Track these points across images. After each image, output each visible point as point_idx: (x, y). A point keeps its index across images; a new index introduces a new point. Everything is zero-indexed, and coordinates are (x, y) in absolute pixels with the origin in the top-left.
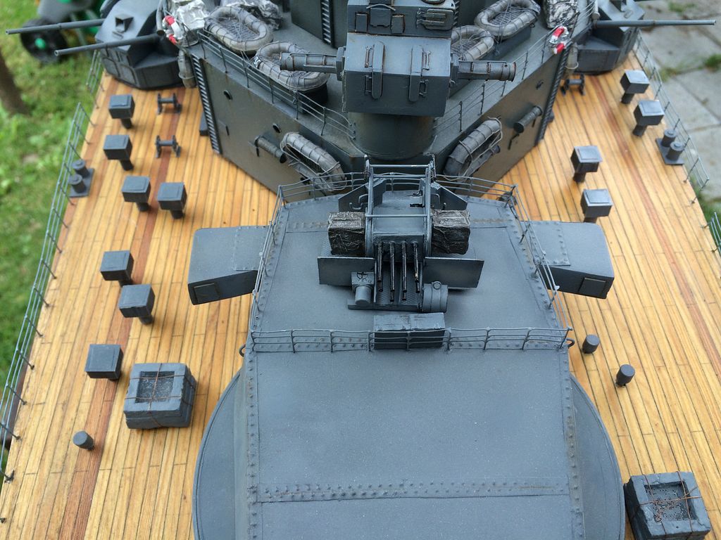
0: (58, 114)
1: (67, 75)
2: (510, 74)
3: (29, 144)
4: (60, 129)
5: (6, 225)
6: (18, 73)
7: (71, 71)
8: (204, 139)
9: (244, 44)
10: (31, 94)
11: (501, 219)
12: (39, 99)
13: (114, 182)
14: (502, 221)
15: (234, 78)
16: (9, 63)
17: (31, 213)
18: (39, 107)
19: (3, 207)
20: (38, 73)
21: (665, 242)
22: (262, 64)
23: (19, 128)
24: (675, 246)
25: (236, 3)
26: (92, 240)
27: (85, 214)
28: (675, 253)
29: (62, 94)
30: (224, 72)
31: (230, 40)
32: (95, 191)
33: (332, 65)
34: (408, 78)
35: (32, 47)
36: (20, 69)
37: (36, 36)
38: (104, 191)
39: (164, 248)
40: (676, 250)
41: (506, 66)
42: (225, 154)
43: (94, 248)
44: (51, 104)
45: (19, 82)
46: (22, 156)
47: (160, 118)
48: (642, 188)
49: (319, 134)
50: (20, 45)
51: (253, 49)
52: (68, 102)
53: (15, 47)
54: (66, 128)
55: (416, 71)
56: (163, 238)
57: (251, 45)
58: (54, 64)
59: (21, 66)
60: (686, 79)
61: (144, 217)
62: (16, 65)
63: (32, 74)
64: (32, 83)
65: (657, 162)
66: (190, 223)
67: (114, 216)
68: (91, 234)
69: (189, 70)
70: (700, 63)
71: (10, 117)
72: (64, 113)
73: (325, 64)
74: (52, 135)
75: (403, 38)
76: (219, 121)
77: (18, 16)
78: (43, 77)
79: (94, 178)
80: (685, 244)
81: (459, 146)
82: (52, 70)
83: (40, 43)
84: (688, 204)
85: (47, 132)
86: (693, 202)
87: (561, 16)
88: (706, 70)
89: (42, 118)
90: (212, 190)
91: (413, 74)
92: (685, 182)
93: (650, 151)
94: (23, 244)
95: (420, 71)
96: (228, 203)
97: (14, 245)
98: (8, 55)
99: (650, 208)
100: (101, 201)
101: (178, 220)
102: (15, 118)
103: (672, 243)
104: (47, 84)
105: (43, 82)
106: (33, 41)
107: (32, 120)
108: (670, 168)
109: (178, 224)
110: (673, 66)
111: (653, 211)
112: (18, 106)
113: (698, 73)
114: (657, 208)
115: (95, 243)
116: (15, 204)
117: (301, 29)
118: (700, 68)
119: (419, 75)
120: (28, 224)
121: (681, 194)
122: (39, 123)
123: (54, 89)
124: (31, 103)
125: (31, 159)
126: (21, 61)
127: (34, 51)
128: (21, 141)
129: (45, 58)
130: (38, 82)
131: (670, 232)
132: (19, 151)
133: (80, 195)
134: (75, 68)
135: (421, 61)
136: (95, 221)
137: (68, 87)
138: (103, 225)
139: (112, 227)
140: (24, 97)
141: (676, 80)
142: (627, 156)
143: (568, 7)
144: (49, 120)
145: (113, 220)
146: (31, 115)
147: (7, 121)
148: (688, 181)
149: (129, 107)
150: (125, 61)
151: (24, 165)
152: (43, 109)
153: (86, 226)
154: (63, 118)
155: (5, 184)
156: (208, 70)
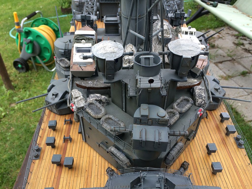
0: (24, 90)
1: (28, 76)
2: (187, 135)
3: (13, 100)
4: (24, 95)
5: (2, 129)
6: (11, 75)
7: (29, 75)
8: (80, 135)
9: (97, 116)
10: (15, 83)
11: (186, 185)
12: (18, 84)
13: (48, 153)
14: (187, 185)
15: (93, 125)
16: (8, 72)
17: (11, 125)
18: (17, 87)
19: (1, 122)
20: (18, 75)
21: (241, 181)
22: (103, 124)
23: (10, 94)
24: (245, 183)
25: (94, 99)
26: (40, 178)
27: (38, 167)
28: (245, 186)
29: (25, 82)
30: (89, 122)
31: (92, 114)
32: (42, 157)
33: (127, 131)
34: (154, 142)
35: (17, 67)
36: (12, 74)
37: (18, 63)
38: (45, 158)
39: (65, 182)
40: (246, 185)
41: (186, 132)
42: (87, 142)
43: (40, 181)
44: (22, 86)
45: (11, 78)
46: (10, 104)
47: (65, 126)
48: (231, 158)
49: (122, 149)
50: (13, 66)
51: (100, 117)
52: (28, 85)
53: (11, 67)
54: (26, 94)
55: (157, 140)
56: (65, 177)
57: (99, 116)
58: (24, 72)
59: (13, 73)
60: (235, 79)
61: (58, 168)
62: (11, 72)
63: (16, 76)
64: (16, 79)
65: (235, 146)
66: (74, 171)
67: (47, 168)
68: (39, 176)
69: (77, 118)
70: (239, 74)
71: (7, 90)
72: (26, 89)
73: (125, 131)
74: (21, 97)
75: (152, 126)
76: (86, 134)
77: (13, 56)
78: (19, 77)
79: (41, 151)
80: (248, 182)
81: (170, 154)
82: (23, 75)
83: (20, 66)
84: (247, 164)
85: (19, 96)
86: (249, 164)
87: (200, 103)
88: (241, 76)
89: (18, 91)
90: (82, 156)
91: (156, 141)
92: (246, 155)
93: (232, 142)
94: (8, 136)
95: (158, 140)
96: (88, 162)
97: (4, 136)
98: (8, 69)
99: (235, 166)
100: (44, 161)
101: (70, 169)
102: (9, 91)
103: (244, 181)
104: (21, 79)
105: (20, 79)
106: (17, 65)
107: (15, 91)
108: (240, 149)
109: (70, 171)
110: (230, 75)
111: (236, 167)
112: (10, 86)
113: (239, 77)
114: (237, 166)
115: (41, 180)
116: (6, 121)
117: (115, 105)
118: (239, 75)
119: (158, 142)
120: (10, 128)
121: (245, 161)
122: (17, 92)
123: (23, 81)
124: (15, 86)
125: (13, 105)
126: (13, 71)
127: (17, 68)
128: (10, 99)
129: (21, 71)
130: (18, 78)
131: (243, 177)
132: (9, 102)
133: (36, 159)
134: (31, 74)
135: (158, 136)
136: (41, 170)
137: (28, 80)
138: (44, 172)
139: (47, 172)
140: (13, 84)
141: (231, 79)
142: (225, 144)
143: (202, 100)
144: (21, 91)
145: (47, 169)
146: (15, 90)
147: (6, 92)
148: (247, 155)
149: (55, 125)
150: (55, 107)
151: (11, 107)
152: (18, 88)
153: (38, 172)
154: (25, 91)
155: (3, 114)
156: (84, 120)
